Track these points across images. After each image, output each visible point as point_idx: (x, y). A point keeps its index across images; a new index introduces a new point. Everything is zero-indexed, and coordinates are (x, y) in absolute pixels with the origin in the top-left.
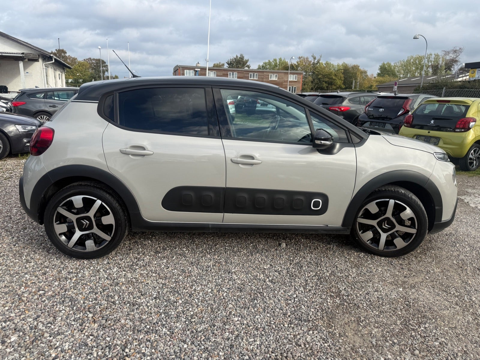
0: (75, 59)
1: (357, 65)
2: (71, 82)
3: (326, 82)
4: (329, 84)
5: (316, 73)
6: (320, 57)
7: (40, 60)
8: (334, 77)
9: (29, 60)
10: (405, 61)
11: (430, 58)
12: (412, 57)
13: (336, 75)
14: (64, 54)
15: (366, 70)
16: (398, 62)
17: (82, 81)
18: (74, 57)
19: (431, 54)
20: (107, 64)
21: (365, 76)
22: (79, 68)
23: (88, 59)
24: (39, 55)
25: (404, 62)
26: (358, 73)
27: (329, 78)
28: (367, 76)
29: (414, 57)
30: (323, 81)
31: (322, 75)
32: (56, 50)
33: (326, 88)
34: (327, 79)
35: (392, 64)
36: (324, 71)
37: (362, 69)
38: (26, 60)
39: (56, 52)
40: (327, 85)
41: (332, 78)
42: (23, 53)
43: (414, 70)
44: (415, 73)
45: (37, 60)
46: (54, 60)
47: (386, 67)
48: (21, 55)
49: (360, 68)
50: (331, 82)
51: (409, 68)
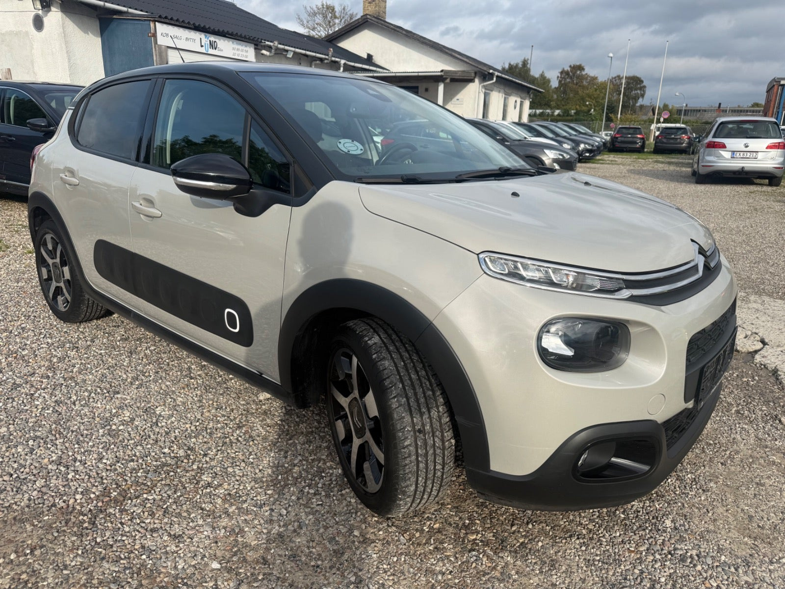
0: (594, 79)
2: (559, 115)
7: (477, 80)
9: (453, 80)
14: (581, 72)
17: (575, 113)
18: (593, 76)
20: (644, 84)
22: (594, 93)
23: (615, 78)
24: (476, 73)
32: (570, 66)
38: (448, 81)
39: (569, 69)
42: (442, 71)
45: (472, 81)
46: (495, 79)
48: (439, 74)
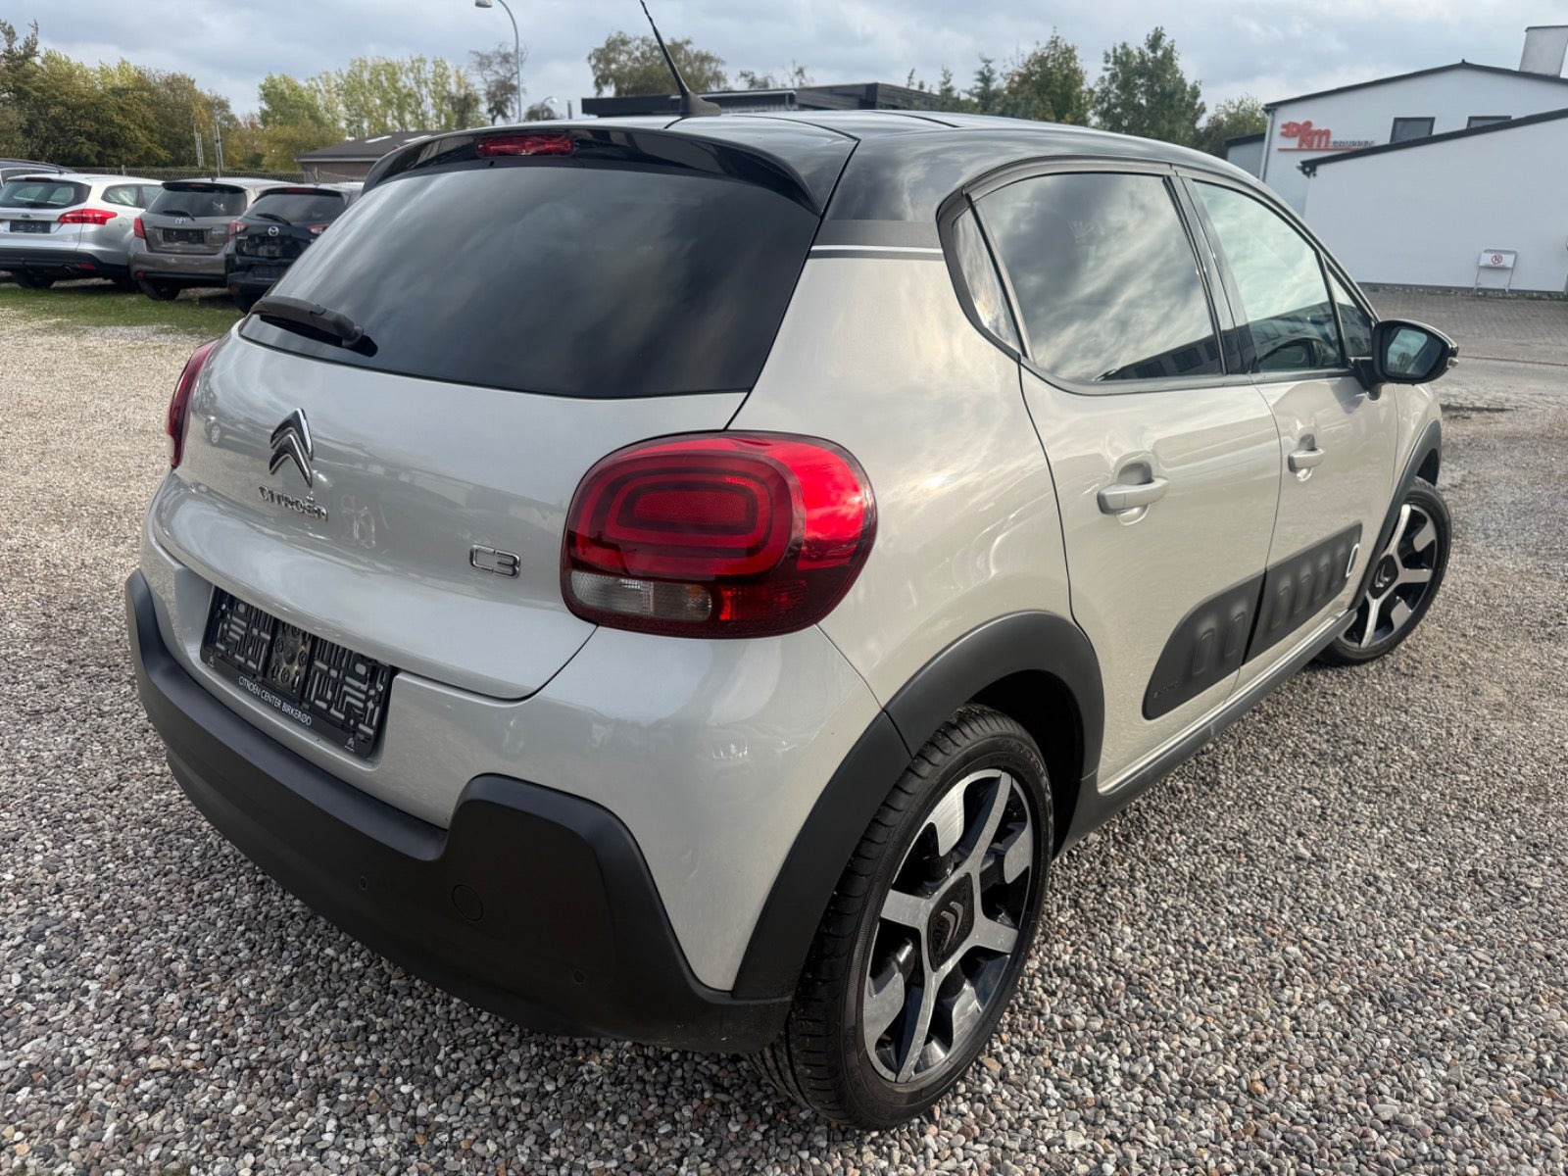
1: (183, 77)
3: (90, 137)
4: (102, 143)
5: (35, 94)
6: (32, 31)
8: (118, 119)
10: (345, 75)
11: (422, 72)
12: (363, 64)
13: (122, 109)
15: (223, 98)
16: (320, 78)
19: (422, 60)
21: (226, 118)
25: (341, 76)
26: (197, 109)
27: (97, 120)
28: (231, 119)
29: (370, 63)
30: (79, 133)
31: (63, 104)
33: (93, 159)
34: (89, 126)
35: (302, 83)
36: (66, 89)
37: (206, 93)
40: (99, 149)
41: (112, 122)
43: (381, 106)
44: (385, 117)
47: (282, 93)
49: (197, 87)
50: (112, 136)
51: (362, 98)
